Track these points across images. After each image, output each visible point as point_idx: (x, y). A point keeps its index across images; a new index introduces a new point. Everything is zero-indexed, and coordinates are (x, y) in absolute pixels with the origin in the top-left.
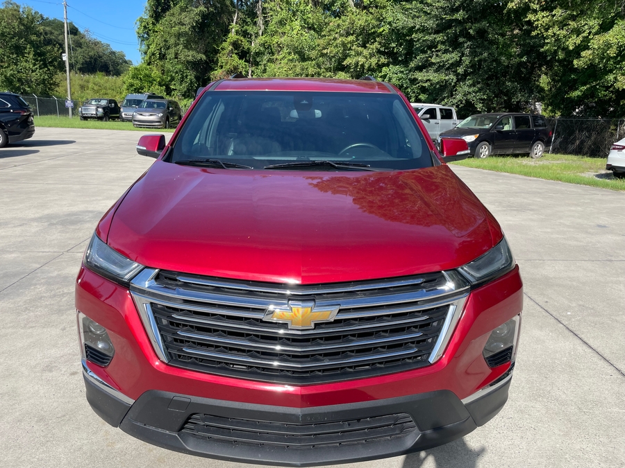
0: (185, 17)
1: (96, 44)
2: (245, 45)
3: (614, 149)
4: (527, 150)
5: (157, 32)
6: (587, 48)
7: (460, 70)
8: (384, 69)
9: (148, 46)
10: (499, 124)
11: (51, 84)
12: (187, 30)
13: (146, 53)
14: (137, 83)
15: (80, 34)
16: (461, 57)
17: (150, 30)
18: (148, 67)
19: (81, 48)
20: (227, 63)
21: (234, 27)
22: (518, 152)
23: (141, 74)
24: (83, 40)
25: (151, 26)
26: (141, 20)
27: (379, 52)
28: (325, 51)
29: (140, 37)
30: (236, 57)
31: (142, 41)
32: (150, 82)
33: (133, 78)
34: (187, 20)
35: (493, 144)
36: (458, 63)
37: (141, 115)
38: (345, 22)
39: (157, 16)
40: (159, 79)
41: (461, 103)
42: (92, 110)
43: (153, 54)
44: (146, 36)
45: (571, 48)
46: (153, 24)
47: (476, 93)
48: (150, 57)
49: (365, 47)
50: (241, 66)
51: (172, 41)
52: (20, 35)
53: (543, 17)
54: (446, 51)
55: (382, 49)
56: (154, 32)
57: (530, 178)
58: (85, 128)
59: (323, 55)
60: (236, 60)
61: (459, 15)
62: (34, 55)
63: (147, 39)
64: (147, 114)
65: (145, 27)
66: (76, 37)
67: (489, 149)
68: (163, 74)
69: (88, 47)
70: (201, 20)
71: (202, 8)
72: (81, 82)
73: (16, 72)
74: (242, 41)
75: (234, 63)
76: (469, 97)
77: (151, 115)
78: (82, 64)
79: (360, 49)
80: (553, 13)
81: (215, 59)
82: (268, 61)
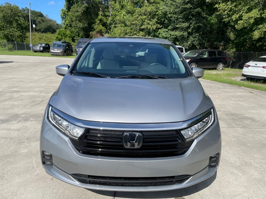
0: (79, 9)
1: (50, 20)
2: (105, 20)
3: (245, 66)
4: (215, 66)
5: (69, 15)
6: (241, 19)
7: (190, 30)
8: (159, 30)
9: (65, 21)
10: (201, 55)
11: (25, 37)
12: (80, 14)
13: (64, 24)
14: (60, 37)
15: (44, 16)
16: (190, 25)
17: (66, 14)
18: (65, 30)
19: (44, 22)
20: (97, 28)
21: (100, 13)
22: (210, 67)
23: (62, 33)
24: (45, 19)
25: (66, 13)
26: (62, 10)
27: (157, 23)
28: (133, 23)
29: (62, 17)
30: (101, 25)
31: (63, 19)
32: (65, 36)
33: (58, 35)
34: (80, 10)
35: (198, 64)
36: (189, 27)
37: (54, 50)
38: (143, 10)
39: (69, 8)
40: (69, 35)
41: (190, 45)
42: (38, 48)
43: (67, 25)
44: (64, 17)
45: (234, 20)
46: (67, 11)
47: (197, 41)
48: (66, 26)
49: (151, 21)
50: (103, 29)
51: (74, 19)
52: (11, 17)
53: (223, 6)
54: (183, 22)
55: (159, 21)
56: (67, 15)
57: (204, 80)
58: (29, 56)
59: (132, 24)
60: (101, 27)
61: (188, 6)
62: (17, 25)
63: (65, 18)
64: (56, 50)
65: (64, 13)
66: (42, 18)
67: (195, 66)
68: (71, 33)
69: (47, 22)
70: (85, 10)
71: (86, 5)
72: (40, 37)
73: (9, 32)
74: (103, 19)
75: (100, 28)
76: (194, 43)
77: (58, 50)
78: (44, 29)
79: (149, 21)
80: (227, 4)
81: (92, 26)
82: (114, 27)
